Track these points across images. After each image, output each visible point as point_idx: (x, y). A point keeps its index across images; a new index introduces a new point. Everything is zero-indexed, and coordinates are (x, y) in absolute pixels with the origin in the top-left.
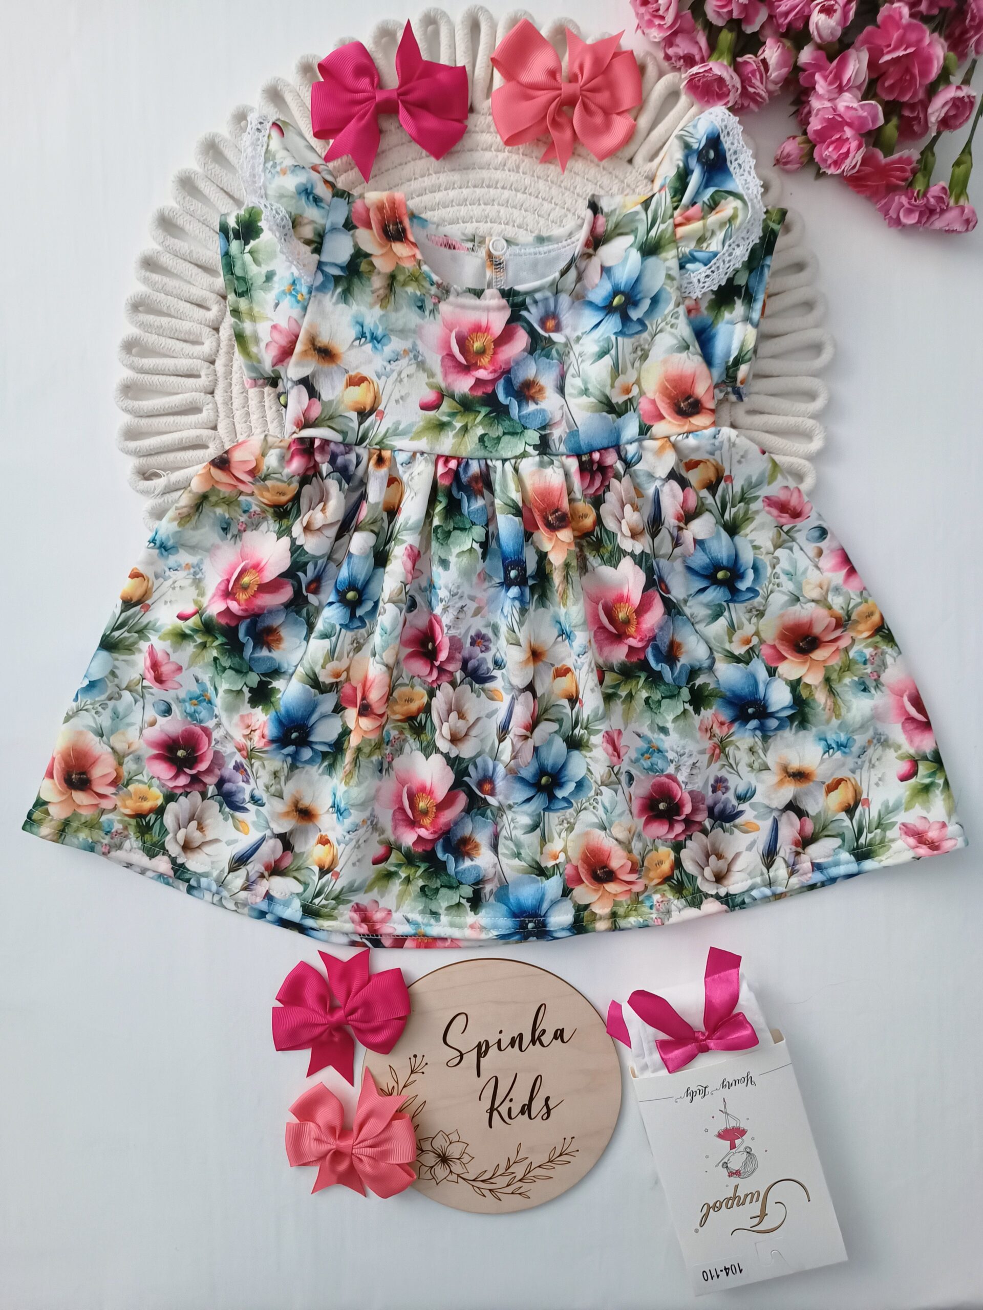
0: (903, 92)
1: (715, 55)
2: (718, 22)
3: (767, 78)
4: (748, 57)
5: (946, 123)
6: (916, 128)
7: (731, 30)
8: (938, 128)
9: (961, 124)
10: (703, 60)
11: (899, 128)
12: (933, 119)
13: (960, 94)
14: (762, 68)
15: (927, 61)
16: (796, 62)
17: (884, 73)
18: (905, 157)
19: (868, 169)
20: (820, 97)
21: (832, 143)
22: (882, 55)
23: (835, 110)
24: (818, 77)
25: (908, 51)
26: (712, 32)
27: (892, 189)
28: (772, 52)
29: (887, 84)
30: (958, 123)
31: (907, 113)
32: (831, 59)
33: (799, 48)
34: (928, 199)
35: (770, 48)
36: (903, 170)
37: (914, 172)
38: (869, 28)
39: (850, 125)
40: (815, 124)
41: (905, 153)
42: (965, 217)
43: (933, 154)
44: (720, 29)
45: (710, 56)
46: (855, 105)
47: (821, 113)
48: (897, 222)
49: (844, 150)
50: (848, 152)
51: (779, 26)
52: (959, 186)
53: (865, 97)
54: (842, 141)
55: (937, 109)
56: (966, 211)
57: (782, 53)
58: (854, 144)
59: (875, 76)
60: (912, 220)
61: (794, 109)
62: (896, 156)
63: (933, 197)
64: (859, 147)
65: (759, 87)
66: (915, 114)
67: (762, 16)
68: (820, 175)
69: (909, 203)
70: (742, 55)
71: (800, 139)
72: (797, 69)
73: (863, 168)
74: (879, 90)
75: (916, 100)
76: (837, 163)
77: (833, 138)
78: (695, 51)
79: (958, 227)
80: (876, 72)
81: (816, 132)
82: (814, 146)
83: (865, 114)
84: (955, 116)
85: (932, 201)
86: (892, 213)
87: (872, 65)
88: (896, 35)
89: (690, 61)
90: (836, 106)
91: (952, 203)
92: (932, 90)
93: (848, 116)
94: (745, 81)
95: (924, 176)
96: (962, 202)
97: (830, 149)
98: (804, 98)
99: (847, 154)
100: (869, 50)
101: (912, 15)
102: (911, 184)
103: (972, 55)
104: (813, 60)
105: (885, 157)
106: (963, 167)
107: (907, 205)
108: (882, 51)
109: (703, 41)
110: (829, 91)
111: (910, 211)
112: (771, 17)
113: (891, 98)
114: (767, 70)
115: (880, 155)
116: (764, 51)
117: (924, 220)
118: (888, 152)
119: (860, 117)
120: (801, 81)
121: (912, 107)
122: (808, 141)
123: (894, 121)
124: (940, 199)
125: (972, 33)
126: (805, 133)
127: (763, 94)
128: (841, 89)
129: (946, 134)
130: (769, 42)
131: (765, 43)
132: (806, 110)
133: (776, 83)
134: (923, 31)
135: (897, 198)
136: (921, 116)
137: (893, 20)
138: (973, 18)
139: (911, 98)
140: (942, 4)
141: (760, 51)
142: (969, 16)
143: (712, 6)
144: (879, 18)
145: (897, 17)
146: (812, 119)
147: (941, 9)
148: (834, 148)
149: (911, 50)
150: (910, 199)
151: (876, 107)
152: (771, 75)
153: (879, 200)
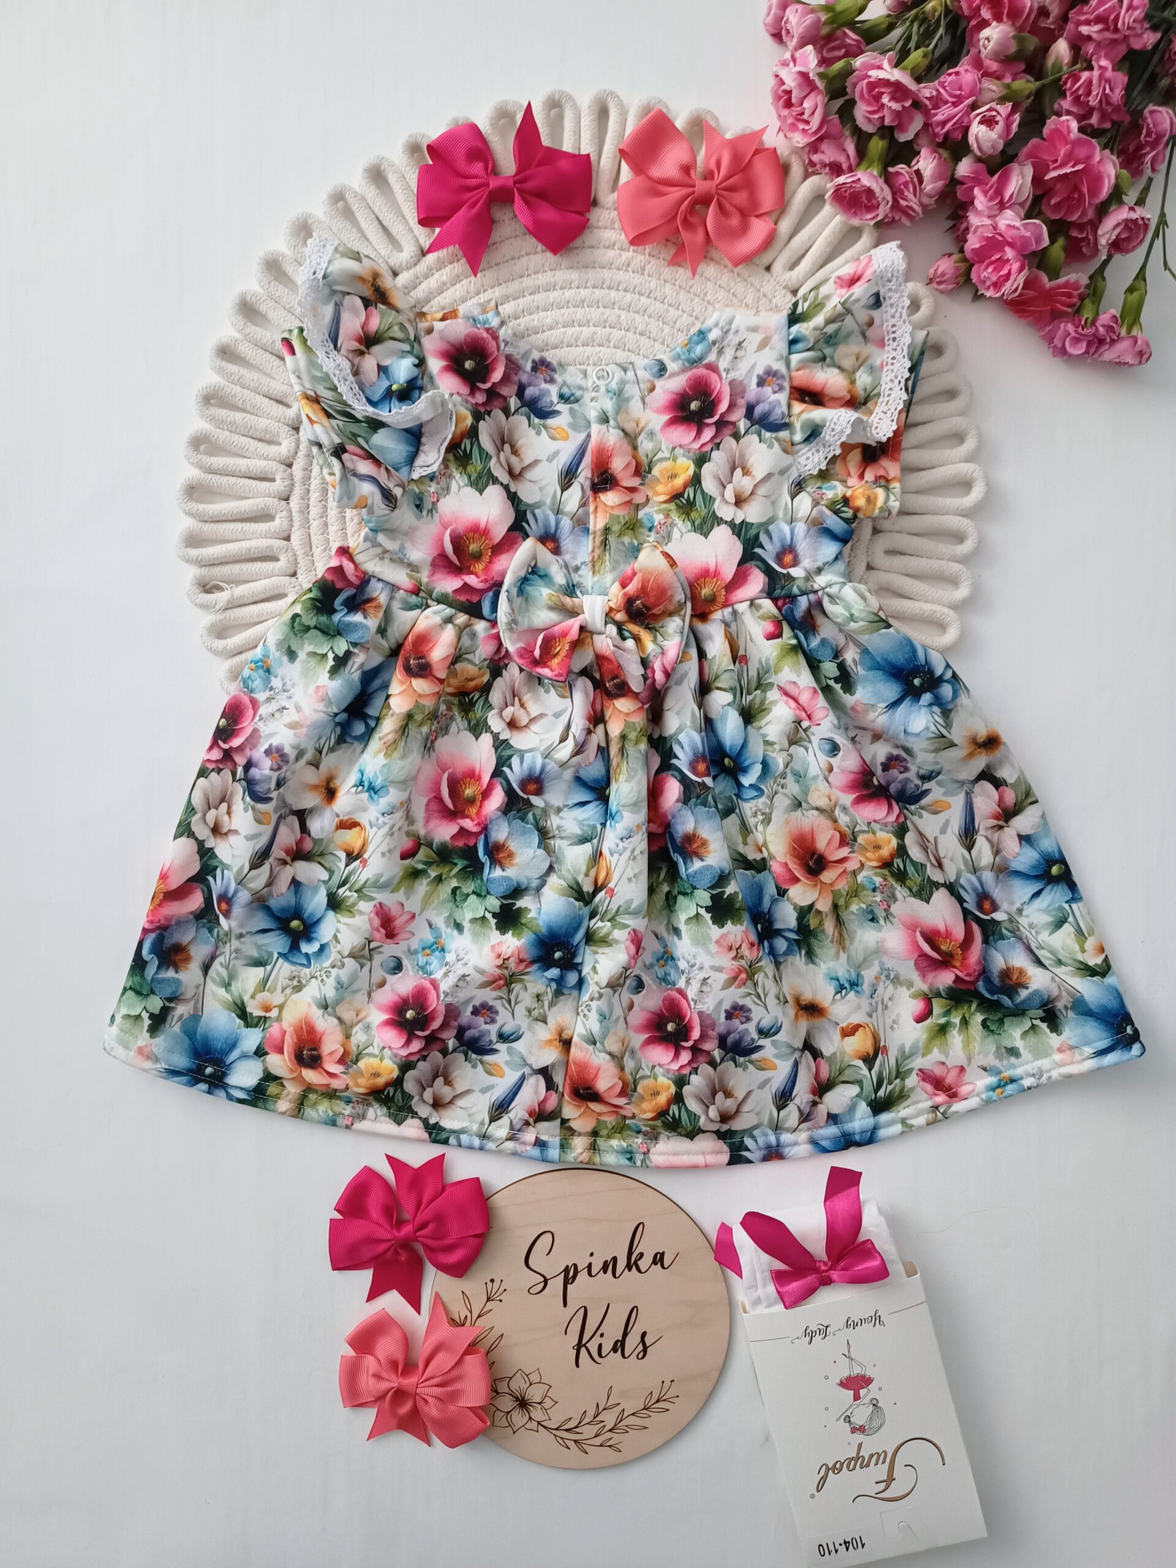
0: (1071, 210)
1: (864, 165)
2: (869, 128)
3: (921, 191)
4: (901, 168)
5: (1118, 246)
6: (1084, 250)
7: (882, 138)
8: (1109, 251)
9: (1134, 249)
10: (851, 170)
11: (1066, 249)
12: (1103, 241)
13: (1133, 216)
14: (916, 180)
15: (1097, 180)
16: (953, 174)
17: (1050, 190)
18: (1072, 281)
19: (1030, 293)
20: (978, 213)
21: (992, 263)
22: (1048, 171)
23: (995, 228)
24: (977, 191)
25: (1076, 168)
26: (862, 139)
27: (1057, 316)
28: (927, 163)
29: (1053, 202)
30: (1131, 247)
31: (1075, 234)
32: (992, 173)
33: (957, 159)
34: (1097, 329)
35: (926, 158)
36: (1069, 295)
37: (1082, 298)
38: (1035, 141)
39: (1011, 245)
40: (973, 242)
41: (1072, 277)
42: (1137, 349)
43: (1104, 279)
44: (871, 135)
45: (858, 164)
46: (1018, 224)
47: (979, 230)
48: (1062, 352)
49: (1004, 272)
50: (1009, 274)
51: (936, 135)
52: (1132, 314)
53: (1028, 216)
54: (1003, 262)
55: (1108, 230)
56: (1139, 342)
57: (938, 165)
58: (1015, 266)
59: (1039, 193)
60: (1080, 349)
61: (950, 223)
62: (1062, 280)
63: (1103, 326)
64: (1021, 270)
65: (911, 200)
66: (1084, 235)
67: (917, 123)
68: (977, 297)
69: (1076, 332)
70: (893, 166)
71: (956, 257)
72: (954, 182)
73: (1025, 291)
74: (1044, 208)
75: (1086, 219)
76: (997, 285)
77: (992, 259)
78: (842, 159)
79: (1129, 359)
80: (1042, 190)
81: (974, 251)
82: (972, 265)
83: (1028, 234)
84: (1128, 239)
85: (1101, 330)
86: (1057, 342)
87: (1037, 180)
88: (1063, 151)
89: (836, 169)
90: (996, 224)
91: (1123, 333)
92: (1103, 210)
93: (1009, 235)
94: (896, 193)
95: (1093, 303)
96: (1134, 332)
97: (990, 270)
98: (960, 213)
99: (1007, 276)
100: (1034, 165)
101: (1081, 130)
102: (1078, 311)
103: (1148, 172)
104: (972, 172)
105: (1050, 280)
106: (1136, 294)
107: (1073, 334)
108: (1048, 166)
109: (851, 148)
110: (989, 208)
111: (1076, 341)
112: (927, 125)
113: (1058, 217)
114: (921, 182)
115: (1045, 278)
116: (918, 161)
117: (1092, 350)
118: (1054, 274)
119: (1022, 237)
120: (959, 195)
121: (1081, 227)
122: (965, 260)
123: (1061, 242)
124: (1109, 329)
125: (1148, 149)
126: (962, 251)
127: (917, 208)
128: (1002, 206)
129: (1118, 258)
130: (924, 152)
131: (919, 153)
132: (963, 226)
133: (930, 196)
134: (1094, 148)
135: (1062, 325)
136: (1091, 237)
137: (1060, 135)
138: (1149, 134)
139: (1080, 217)
140: (1115, 117)
141: (914, 163)
142: (1144, 132)
143: (861, 111)
144: (1046, 131)
145: (1065, 132)
146: (970, 236)
147: (1114, 123)
148: (994, 270)
149: (1079, 167)
150: (1077, 327)
151: (1040, 227)
152: (925, 188)
153: (1043, 327)
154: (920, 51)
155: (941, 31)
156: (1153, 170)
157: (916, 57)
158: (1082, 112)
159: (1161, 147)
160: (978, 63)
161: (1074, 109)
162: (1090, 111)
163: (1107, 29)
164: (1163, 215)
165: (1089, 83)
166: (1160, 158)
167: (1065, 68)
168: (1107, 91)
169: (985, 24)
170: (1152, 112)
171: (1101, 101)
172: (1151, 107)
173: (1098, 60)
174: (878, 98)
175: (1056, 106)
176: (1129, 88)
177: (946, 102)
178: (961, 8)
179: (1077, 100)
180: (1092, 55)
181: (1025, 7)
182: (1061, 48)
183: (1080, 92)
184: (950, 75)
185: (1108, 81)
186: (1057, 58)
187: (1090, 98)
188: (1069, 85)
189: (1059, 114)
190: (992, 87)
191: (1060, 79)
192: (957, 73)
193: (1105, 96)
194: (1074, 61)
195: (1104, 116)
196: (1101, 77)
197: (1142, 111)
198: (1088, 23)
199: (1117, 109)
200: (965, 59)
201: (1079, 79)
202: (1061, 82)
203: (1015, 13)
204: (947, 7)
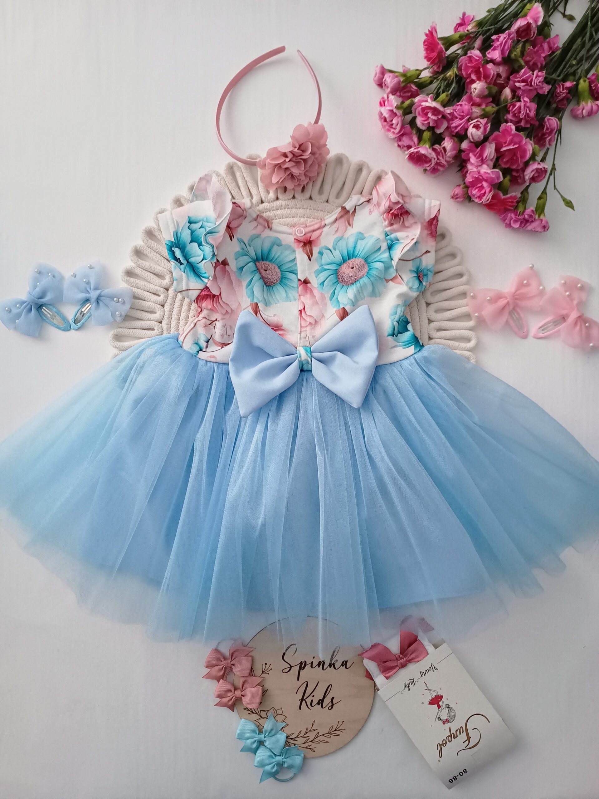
0: (512, 164)
1: (421, 144)
2: (423, 128)
4: (438, 146)
5: (534, 179)
6: (519, 181)
7: (429, 132)
8: (530, 181)
9: (541, 180)
10: (415, 146)
11: (510, 181)
12: (527, 178)
13: (540, 167)
14: (443, 151)
15: (524, 151)
16: (460, 148)
17: (503, 155)
18: (513, 196)
19: (494, 201)
20: (472, 165)
21: (477, 188)
22: (502, 147)
23: (479, 173)
24: (471, 155)
26: (420, 133)
27: (506, 210)
28: (448, 144)
29: (504, 160)
30: (539, 180)
31: (514, 174)
32: (477, 148)
33: (461, 141)
34: (525, 216)
35: (447, 142)
36: (512, 202)
37: (518, 202)
38: (497, 133)
39: (486, 181)
40: (469, 179)
41: (513, 194)
42: (543, 225)
43: (528, 193)
44: (424, 131)
45: (419, 144)
46: (489, 171)
47: (472, 173)
48: (509, 226)
49: (483, 192)
50: (485, 193)
51: (452, 132)
52: (540, 209)
53: (493, 167)
54: (482, 188)
55: (529, 173)
56: (543, 222)
57: (453, 144)
58: (488, 190)
59: (499, 155)
60: (517, 226)
61: (459, 169)
62: (509, 196)
63: (528, 215)
64: (490, 191)
65: (441, 159)
66: (518, 174)
67: (444, 126)
68: (471, 202)
69: (515, 217)
70: (434, 145)
71: (461, 185)
72: (461, 151)
73: (492, 200)
74: (500, 164)
75: (519, 168)
76: (480, 197)
77: (478, 186)
78: (411, 142)
79: (539, 229)
81: (470, 182)
82: (469, 188)
83: (493, 176)
84: (538, 176)
85: (526, 216)
86: (507, 221)
87: (497, 150)
88: (509, 139)
89: (409, 147)
90: (479, 171)
91: (537, 217)
92: (527, 164)
93: (485, 176)
95: (523, 205)
96: (542, 217)
97: (477, 190)
98: (464, 164)
100: (496, 144)
101: (516, 129)
102: (516, 208)
103: (547, 145)
104: (469, 147)
105: (504, 195)
106: (542, 200)
107: (514, 218)
108: (502, 145)
109: (415, 137)
110: (476, 162)
111: (516, 221)
112: (448, 127)
113: (506, 166)
114: (445, 152)
115: (501, 194)
116: (444, 143)
117: (523, 225)
118: (505, 193)
119: (491, 177)
120: (463, 156)
121: (517, 171)
122: (466, 186)
123: (508, 177)
124: (530, 216)
125: (547, 135)
126: (464, 182)
127: (444, 162)
128: (482, 161)
129: (534, 185)
130: (447, 139)
131: (444, 139)
132: (465, 170)
133: (449, 157)
134: (522, 137)
135: (509, 214)
136: (522, 175)
137: (507, 132)
138: (547, 129)
139: (517, 167)
140: (532, 122)
141: (442, 143)
142: (545, 128)
143: (419, 120)
144: (501, 129)
145: (509, 130)
146: (468, 175)
147: (531, 125)
148: (478, 190)
149: (516, 146)
150: (516, 215)
151: (498, 172)
152: (447, 154)
153: (501, 215)
154: (444, 95)
155: (454, 85)
156: (550, 145)
157: (443, 96)
158: (517, 120)
159: (553, 134)
160: (470, 99)
161: (513, 119)
162: (521, 119)
163: (527, 85)
164: (554, 165)
165: (520, 107)
166: (553, 140)
167: (509, 101)
168: (528, 112)
169: (473, 82)
170: (548, 120)
171: (525, 116)
172: (548, 117)
173: (523, 98)
174: (426, 114)
175: (505, 118)
176: (538, 110)
177: (457, 118)
178: (462, 74)
179: (514, 115)
180: (521, 95)
181: (490, 74)
182: (507, 92)
183: (516, 112)
184: (458, 105)
185: (528, 107)
186: (505, 97)
187: (520, 115)
188: (511, 109)
189: (507, 122)
190: (477, 111)
191: (507, 105)
192: (461, 105)
193: (527, 114)
194: (513, 97)
195: (527, 122)
196: (525, 106)
197: (544, 118)
198: (519, 82)
199: (533, 119)
200: (464, 98)
201: (515, 106)
202: (508, 107)
203: (486, 77)
204: (456, 74)
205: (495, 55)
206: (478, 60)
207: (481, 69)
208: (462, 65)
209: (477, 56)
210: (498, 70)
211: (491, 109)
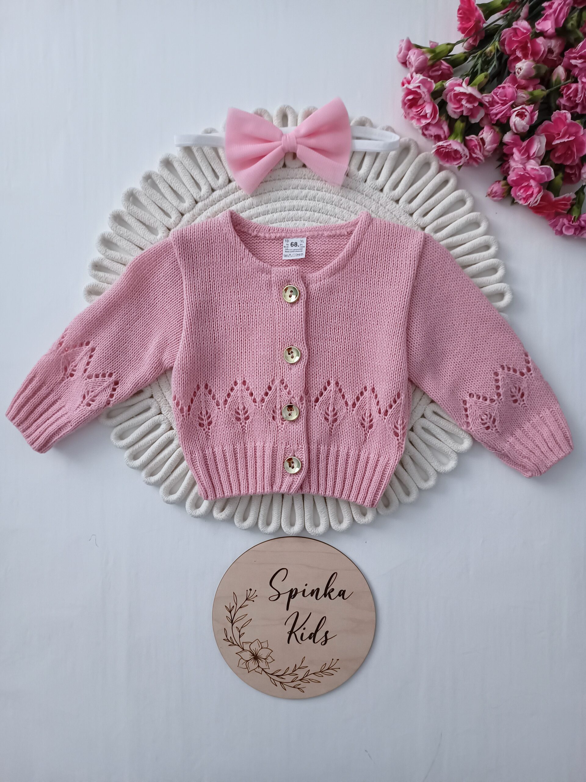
0: (567, 159)
1: (453, 136)
2: (455, 117)
3: (484, 149)
4: (473, 137)
6: (574, 179)
7: (462, 121)
10: (446, 138)
11: (563, 179)
12: (584, 176)
14: (481, 143)
15: (581, 144)
16: (502, 140)
17: (556, 149)
18: (567, 197)
19: (544, 203)
20: (515, 161)
21: (523, 187)
22: (554, 139)
23: (525, 169)
24: (515, 150)
25: (570, 139)
26: (451, 122)
27: (558, 215)
28: (487, 135)
29: (556, 155)
31: (568, 171)
32: (523, 140)
33: (504, 133)
34: (580, 222)
35: (487, 132)
36: (565, 205)
37: (572, 205)
38: (547, 122)
39: (534, 179)
40: (512, 177)
41: (567, 195)
43: (584, 193)
44: (456, 120)
45: (450, 135)
46: (537, 168)
47: (516, 170)
48: (560, 233)
49: (529, 193)
50: (532, 195)
51: (492, 120)
53: (542, 163)
54: (529, 187)
57: (494, 136)
58: (536, 190)
59: (549, 149)
60: (571, 232)
61: (499, 163)
62: (561, 197)
63: (583, 221)
64: (539, 192)
65: (478, 154)
66: (573, 172)
67: (481, 114)
68: (513, 202)
69: (569, 224)
70: (468, 135)
71: (503, 183)
72: (502, 144)
73: (541, 202)
74: (551, 159)
75: (574, 164)
76: (526, 199)
77: (523, 185)
78: (441, 133)
81: (513, 181)
82: (511, 188)
83: (543, 173)
85: (583, 223)
86: (558, 228)
87: (548, 144)
88: (563, 130)
89: (438, 138)
90: (525, 167)
92: (584, 159)
93: (533, 173)
94: (471, 150)
95: (578, 208)
97: (522, 191)
98: (505, 159)
100: (547, 136)
101: (573, 118)
102: (570, 211)
104: (512, 140)
107: (567, 225)
108: (554, 137)
109: (446, 128)
110: (522, 159)
111: (568, 228)
112: (487, 115)
113: (558, 162)
114: (484, 144)
115: (552, 196)
116: (482, 134)
117: (577, 233)
119: (540, 175)
120: (505, 151)
121: (571, 167)
122: (507, 184)
123: (561, 175)
126: (506, 180)
127: (482, 158)
128: (529, 158)
130: (486, 129)
131: (483, 128)
132: (507, 166)
133: (488, 151)
134: (580, 128)
135: (561, 220)
136: (577, 173)
137: (560, 121)
139: (571, 163)
141: (480, 133)
143: (451, 107)
144: (553, 118)
145: (563, 118)
146: (510, 172)
148: (524, 192)
149: (572, 138)
150: (569, 221)
151: (549, 169)
152: (486, 147)
153: (550, 220)
154: (483, 75)
155: (494, 63)
157: (481, 78)
158: (571, 105)
160: (514, 81)
161: (567, 104)
162: (577, 105)
163: (585, 62)
165: (576, 90)
167: (562, 82)
169: (518, 60)
171: (583, 100)
173: (581, 79)
174: (460, 101)
175: (557, 102)
177: (498, 103)
178: (505, 50)
179: (569, 99)
180: (578, 75)
181: (540, 51)
182: (560, 71)
184: (499, 88)
186: (558, 77)
187: (577, 99)
188: (565, 91)
189: (560, 108)
190: (523, 95)
191: (560, 88)
192: (504, 87)
193: (585, 98)
194: (567, 78)
195: (584, 107)
196: (582, 87)
198: (575, 58)
200: (508, 79)
201: (571, 88)
202: (560, 90)
203: (535, 54)
204: (498, 50)
205: (548, 26)
206: (526, 33)
207: (529, 45)
208: (505, 39)
209: (524, 29)
210: (549, 44)
211: (540, 92)
